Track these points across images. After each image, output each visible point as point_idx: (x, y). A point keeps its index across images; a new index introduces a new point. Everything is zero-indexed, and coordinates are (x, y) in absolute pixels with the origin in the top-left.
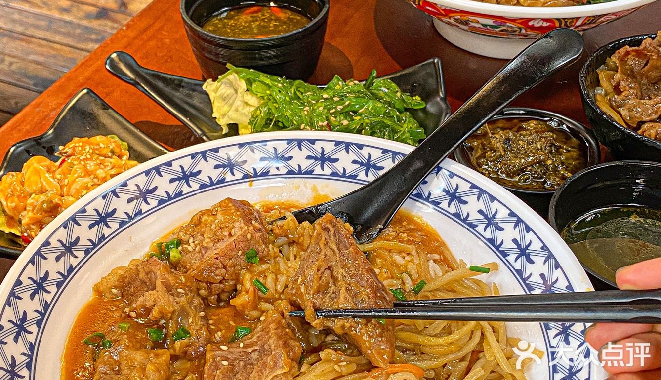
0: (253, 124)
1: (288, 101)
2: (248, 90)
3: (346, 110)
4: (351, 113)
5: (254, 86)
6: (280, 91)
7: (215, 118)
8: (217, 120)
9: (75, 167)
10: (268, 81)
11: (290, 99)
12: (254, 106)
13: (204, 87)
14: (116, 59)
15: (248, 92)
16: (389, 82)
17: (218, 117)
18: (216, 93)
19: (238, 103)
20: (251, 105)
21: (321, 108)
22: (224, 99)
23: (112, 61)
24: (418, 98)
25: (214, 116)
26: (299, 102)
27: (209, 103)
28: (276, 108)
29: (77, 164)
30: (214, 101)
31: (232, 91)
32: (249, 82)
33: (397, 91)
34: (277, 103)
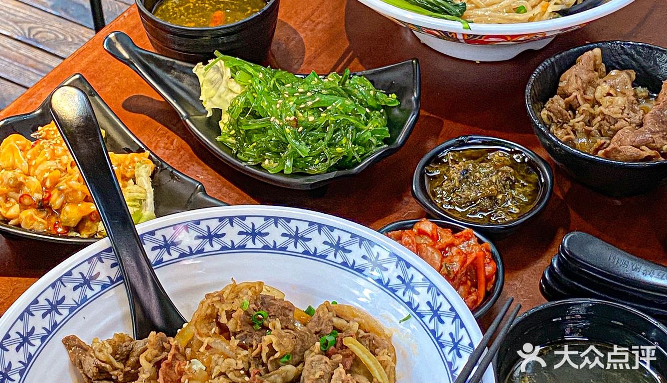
0: (230, 112)
1: (267, 92)
2: (232, 77)
3: (316, 106)
4: (320, 109)
5: (238, 74)
6: (260, 82)
7: (202, 101)
8: (203, 103)
9: (45, 150)
10: (251, 70)
11: (268, 90)
12: (236, 93)
13: (194, 70)
14: (114, 39)
15: (232, 79)
16: (365, 80)
17: (204, 101)
18: (205, 77)
19: (222, 89)
20: (234, 92)
21: (291, 103)
22: (212, 82)
23: (110, 40)
24: (394, 96)
25: (201, 99)
26: (276, 93)
27: (198, 86)
28: (255, 98)
29: (47, 148)
30: (203, 84)
31: (219, 76)
32: (234, 70)
33: (371, 90)
34: (256, 92)
